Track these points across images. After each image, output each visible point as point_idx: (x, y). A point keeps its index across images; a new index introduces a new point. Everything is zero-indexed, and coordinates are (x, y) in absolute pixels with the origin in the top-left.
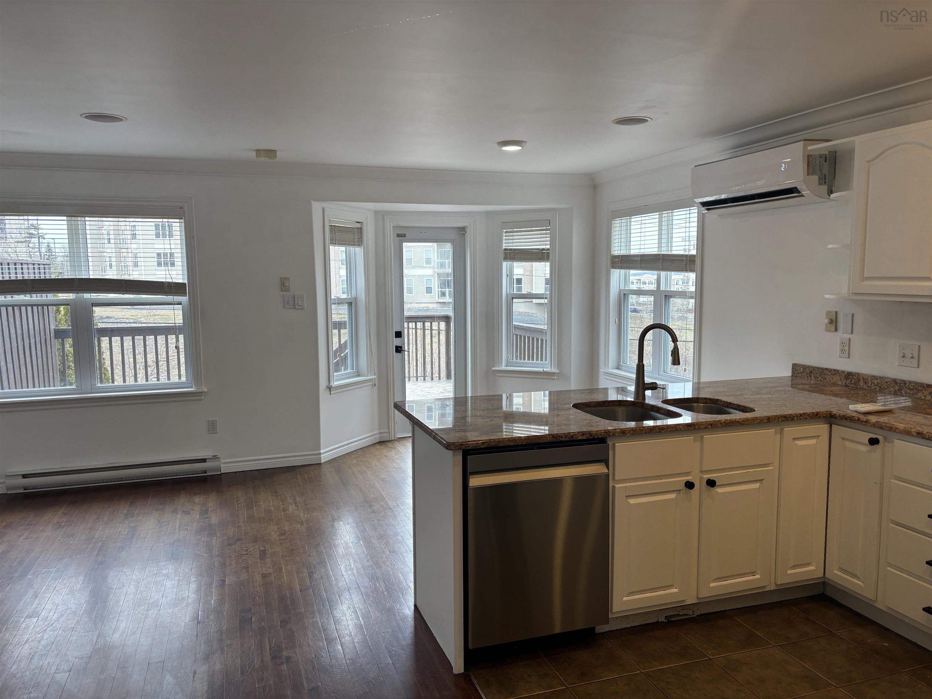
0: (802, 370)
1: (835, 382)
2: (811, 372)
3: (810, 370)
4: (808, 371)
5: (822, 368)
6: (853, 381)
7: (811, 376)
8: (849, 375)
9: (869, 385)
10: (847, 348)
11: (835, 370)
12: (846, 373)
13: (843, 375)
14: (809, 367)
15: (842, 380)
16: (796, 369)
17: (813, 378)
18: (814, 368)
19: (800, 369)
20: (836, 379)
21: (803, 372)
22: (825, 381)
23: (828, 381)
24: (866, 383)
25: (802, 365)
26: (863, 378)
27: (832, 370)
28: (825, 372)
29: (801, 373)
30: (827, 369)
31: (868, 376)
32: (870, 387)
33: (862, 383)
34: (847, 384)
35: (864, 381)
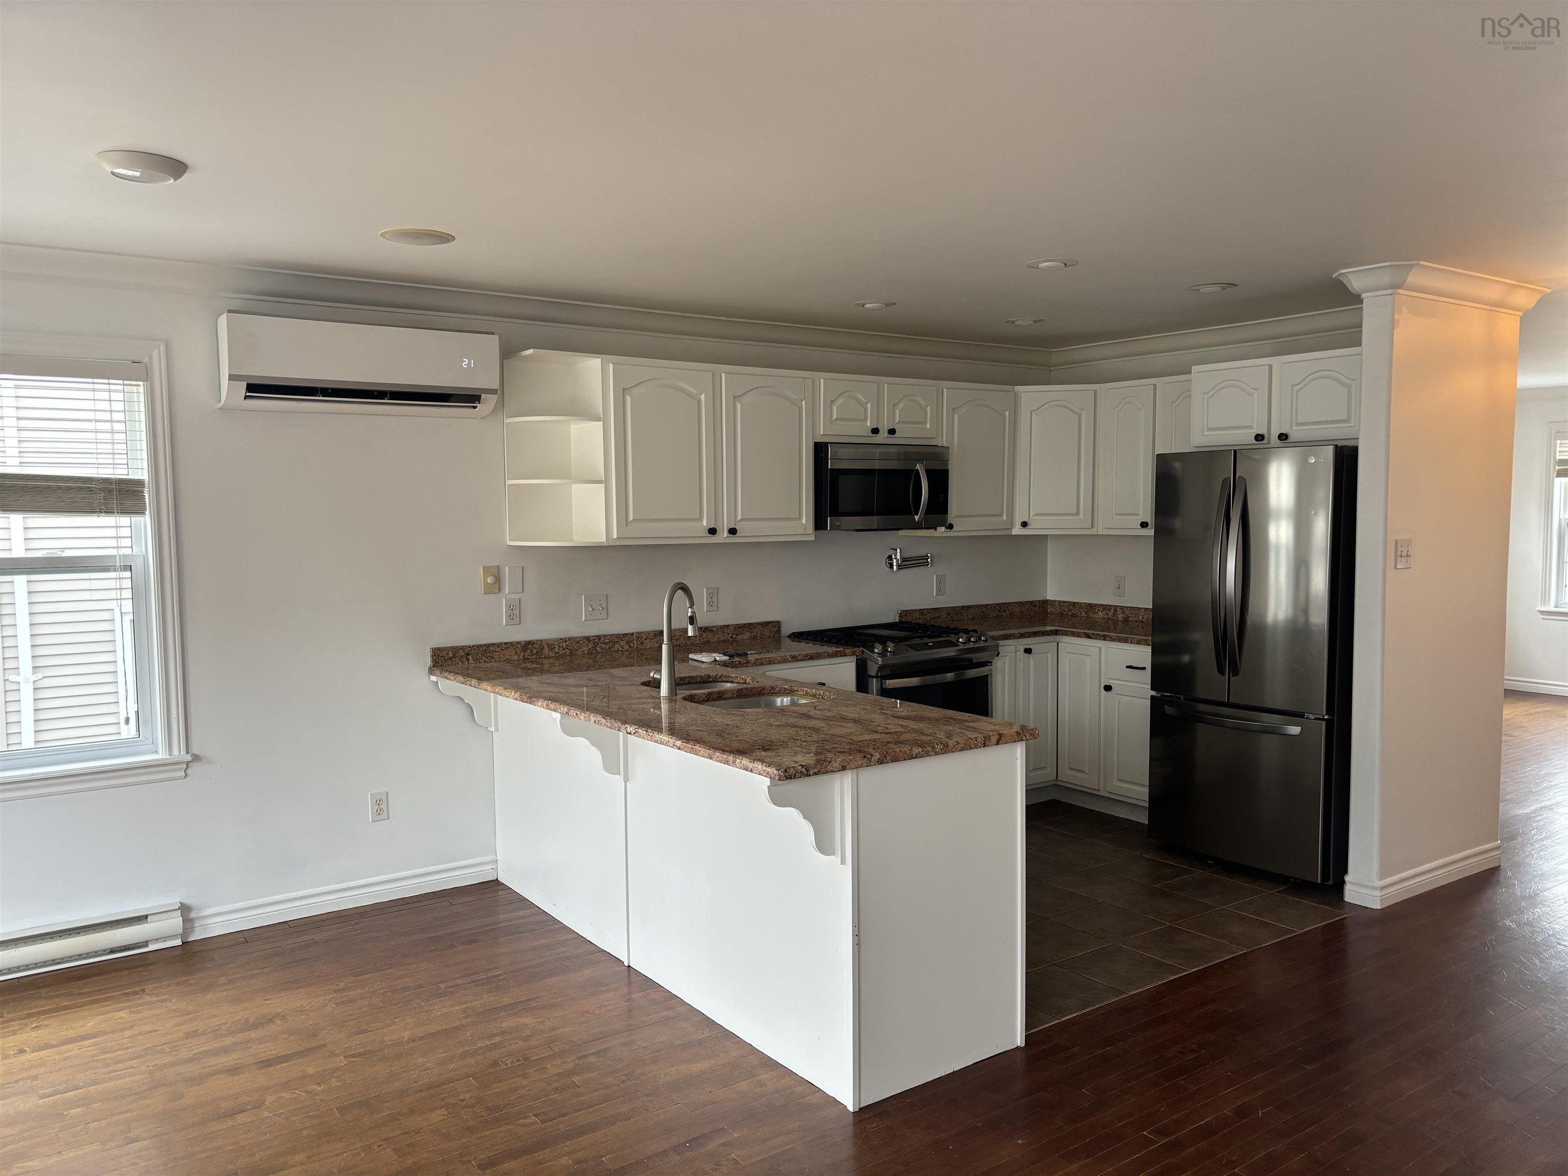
0: (451, 655)
1: (508, 658)
2: (468, 654)
3: (466, 652)
4: (463, 654)
5: (485, 645)
6: (534, 651)
7: (468, 660)
8: (527, 645)
9: (557, 650)
10: (517, 612)
11: (506, 643)
12: (523, 644)
13: (519, 646)
14: (463, 648)
15: (519, 653)
16: (441, 654)
17: (472, 662)
18: (472, 647)
19: (448, 654)
20: (509, 654)
21: (454, 656)
22: (493, 660)
23: (498, 660)
24: (552, 649)
25: (450, 647)
26: (548, 644)
27: (501, 644)
28: (491, 648)
29: (451, 658)
30: (494, 644)
31: (554, 640)
32: (558, 653)
33: (546, 651)
34: (526, 657)
35: (549, 648)
